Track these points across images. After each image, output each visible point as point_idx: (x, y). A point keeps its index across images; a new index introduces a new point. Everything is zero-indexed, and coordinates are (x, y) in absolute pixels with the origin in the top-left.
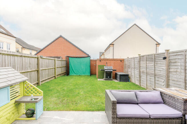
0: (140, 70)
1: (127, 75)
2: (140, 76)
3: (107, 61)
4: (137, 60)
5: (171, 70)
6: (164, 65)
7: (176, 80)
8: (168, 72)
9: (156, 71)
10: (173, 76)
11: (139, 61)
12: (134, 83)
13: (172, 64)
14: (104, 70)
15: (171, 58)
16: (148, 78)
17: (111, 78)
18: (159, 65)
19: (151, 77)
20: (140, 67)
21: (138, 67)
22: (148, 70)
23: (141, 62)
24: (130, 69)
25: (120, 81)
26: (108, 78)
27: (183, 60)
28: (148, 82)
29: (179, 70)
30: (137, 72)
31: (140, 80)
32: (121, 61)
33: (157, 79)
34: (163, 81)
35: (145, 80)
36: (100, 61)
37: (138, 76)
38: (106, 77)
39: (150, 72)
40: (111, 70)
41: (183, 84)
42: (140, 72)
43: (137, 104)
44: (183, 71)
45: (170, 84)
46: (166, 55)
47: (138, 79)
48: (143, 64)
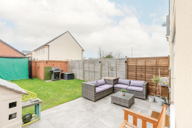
0: (84, 70)
1: (73, 74)
2: (84, 74)
3: (54, 63)
4: (81, 63)
5: (103, 68)
6: (100, 66)
7: (105, 73)
8: (101, 69)
9: (95, 69)
10: (103, 72)
11: (84, 64)
12: (79, 79)
13: (103, 65)
14: (53, 71)
15: (103, 62)
16: (90, 75)
17: (59, 78)
18: (97, 66)
19: (92, 73)
20: (84, 67)
21: (83, 68)
22: (90, 69)
23: (85, 64)
24: (75, 69)
25: (68, 79)
26: (57, 79)
27: (107, 64)
28: (90, 76)
29: (106, 68)
30: (81, 71)
31: (84, 77)
32: (66, 63)
33: (95, 74)
34: (99, 74)
35: (88, 76)
36: (47, 62)
37: (82, 74)
38: (55, 78)
39: (91, 70)
40: (60, 71)
41: (108, 75)
42: (84, 71)
43: (98, 87)
44: (108, 69)
45: (102, 76)
46: (100, 61)
47: (83, 76)
48: (86, 65)
